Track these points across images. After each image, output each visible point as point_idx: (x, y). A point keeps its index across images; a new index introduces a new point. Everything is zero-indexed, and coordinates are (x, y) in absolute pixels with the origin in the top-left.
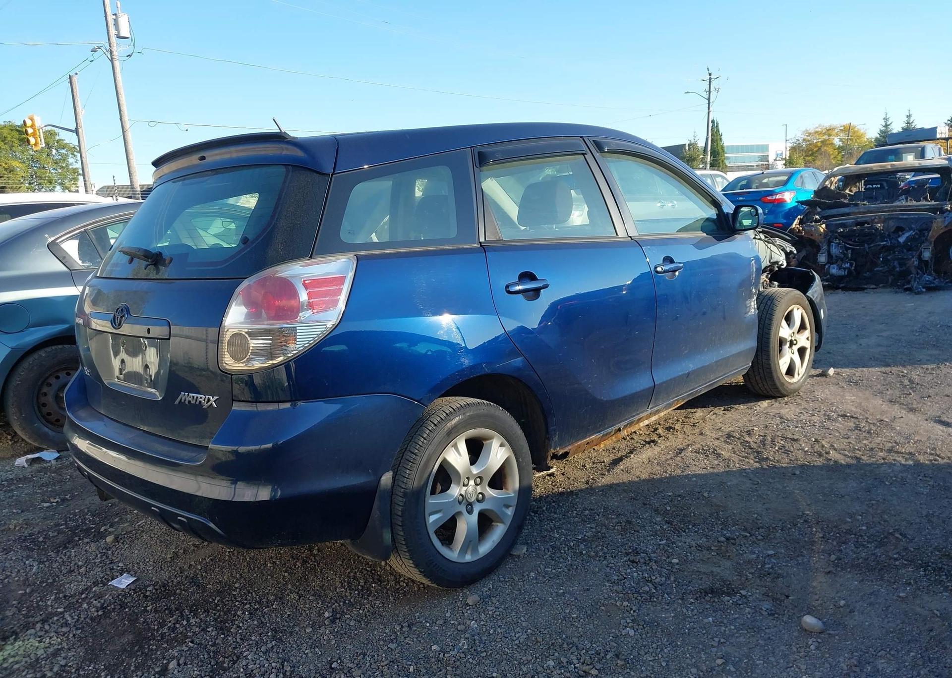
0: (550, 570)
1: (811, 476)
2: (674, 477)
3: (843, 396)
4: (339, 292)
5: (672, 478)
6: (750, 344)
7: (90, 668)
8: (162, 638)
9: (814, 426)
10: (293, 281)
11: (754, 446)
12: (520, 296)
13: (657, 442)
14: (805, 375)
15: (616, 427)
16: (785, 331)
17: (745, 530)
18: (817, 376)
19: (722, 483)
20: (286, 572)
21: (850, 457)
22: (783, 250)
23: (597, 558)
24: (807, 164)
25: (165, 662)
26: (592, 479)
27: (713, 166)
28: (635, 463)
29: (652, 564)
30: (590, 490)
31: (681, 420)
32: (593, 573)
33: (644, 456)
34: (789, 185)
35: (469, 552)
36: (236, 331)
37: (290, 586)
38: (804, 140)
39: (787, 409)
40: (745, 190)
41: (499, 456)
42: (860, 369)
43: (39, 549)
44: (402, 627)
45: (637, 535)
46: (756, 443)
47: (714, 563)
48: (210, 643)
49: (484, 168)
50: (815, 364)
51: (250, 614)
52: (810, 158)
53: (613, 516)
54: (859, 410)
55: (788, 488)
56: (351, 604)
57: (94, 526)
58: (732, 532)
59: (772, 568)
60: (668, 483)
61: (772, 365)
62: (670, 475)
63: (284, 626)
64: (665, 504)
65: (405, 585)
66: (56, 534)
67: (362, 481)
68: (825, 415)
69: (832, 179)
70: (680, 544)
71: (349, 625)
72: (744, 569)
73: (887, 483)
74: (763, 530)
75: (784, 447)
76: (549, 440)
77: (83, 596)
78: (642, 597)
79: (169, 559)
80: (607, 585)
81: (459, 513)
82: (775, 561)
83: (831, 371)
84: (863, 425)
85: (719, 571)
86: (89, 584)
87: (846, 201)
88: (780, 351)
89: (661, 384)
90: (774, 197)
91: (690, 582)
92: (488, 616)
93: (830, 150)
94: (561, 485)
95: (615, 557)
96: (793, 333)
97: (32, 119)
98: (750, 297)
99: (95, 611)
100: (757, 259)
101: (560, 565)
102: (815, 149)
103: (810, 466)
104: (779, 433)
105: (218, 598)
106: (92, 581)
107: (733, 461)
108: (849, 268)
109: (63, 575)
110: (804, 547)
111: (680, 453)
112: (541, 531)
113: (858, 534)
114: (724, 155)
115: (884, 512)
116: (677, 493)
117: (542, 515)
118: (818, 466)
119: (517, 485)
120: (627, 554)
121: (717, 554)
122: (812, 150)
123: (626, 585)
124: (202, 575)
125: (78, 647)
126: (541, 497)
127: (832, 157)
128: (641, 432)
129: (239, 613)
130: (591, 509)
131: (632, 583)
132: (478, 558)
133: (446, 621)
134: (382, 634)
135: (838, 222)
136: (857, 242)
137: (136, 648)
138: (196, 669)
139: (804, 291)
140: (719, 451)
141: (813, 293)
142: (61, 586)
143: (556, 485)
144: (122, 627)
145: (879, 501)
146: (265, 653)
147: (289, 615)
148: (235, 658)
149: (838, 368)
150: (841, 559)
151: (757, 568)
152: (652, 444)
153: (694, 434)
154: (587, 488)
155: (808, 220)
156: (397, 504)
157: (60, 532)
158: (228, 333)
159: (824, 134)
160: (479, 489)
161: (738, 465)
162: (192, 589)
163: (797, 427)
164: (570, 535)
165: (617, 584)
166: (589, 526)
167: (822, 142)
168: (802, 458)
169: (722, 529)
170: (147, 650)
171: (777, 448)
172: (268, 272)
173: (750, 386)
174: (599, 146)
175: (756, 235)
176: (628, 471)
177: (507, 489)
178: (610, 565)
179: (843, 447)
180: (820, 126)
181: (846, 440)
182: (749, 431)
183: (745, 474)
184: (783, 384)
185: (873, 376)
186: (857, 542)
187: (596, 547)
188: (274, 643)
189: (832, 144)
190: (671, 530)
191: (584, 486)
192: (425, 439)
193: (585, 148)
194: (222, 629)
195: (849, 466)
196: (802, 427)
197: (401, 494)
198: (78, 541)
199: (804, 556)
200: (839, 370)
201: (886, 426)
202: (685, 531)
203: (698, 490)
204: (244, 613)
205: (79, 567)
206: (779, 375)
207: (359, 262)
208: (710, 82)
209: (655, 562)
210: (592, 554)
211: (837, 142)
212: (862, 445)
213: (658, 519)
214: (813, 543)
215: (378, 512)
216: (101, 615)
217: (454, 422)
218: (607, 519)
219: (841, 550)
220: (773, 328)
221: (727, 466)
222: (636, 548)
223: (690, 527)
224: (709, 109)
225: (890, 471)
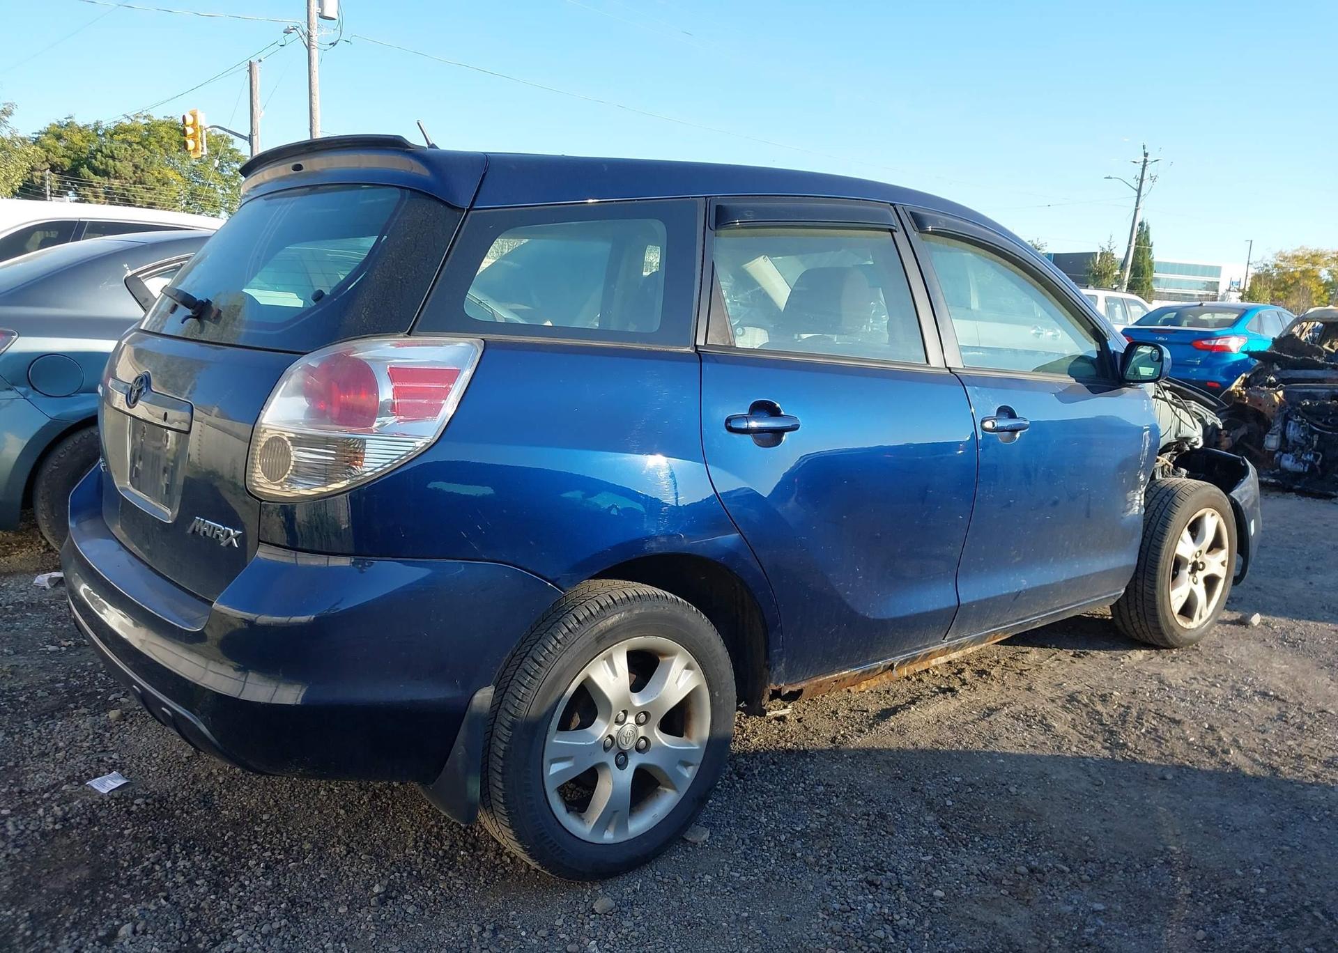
0: (738, 875)
1: (1192, 786)
2: (970, 752)
3: (1268, 662)
4: (445, 393)
5: (968, 754)
6: (1127, 559)
7: (9, 913)
8: (128, 884)
9: (1212, 703)
10: (374, 367)
11: (1107, 720)
12: (749, 438)
13: (957, 692)
14: (1212, 619)
15: (888, 662)
16: (1186, 547)
17: (1065, 860)
18: (1232, 623)
19: (1044, 775)
20: (343, 807)
21: (1262, 764)
22: (1202, 421)
23: (817, 869)
24: (1274, 301)
25: (116, 923)
26: (842, 736)
27: (1131, 288)
28: (915, 721)
29: (901, 892)
30: (835, 753)
31: (1003, 663)
32: (805, 892)
33: (931, 711)
34: (1239, 328)
35: (611, 829)
36: (275, 434)
37: (340, 833)
38: (1276, 266)
39: (1173, 669)
40: (1169, 327)
41: (681, 683)
42: (1303, 623)
43: (14, 713)
44: (484, 929)
45: (890, 839)
46: (1112, 716)
47: (1002, 909)
48: (191, 905)
49: (723, 232)
50: (1231, 603)
51: (267, 867)
52: (1281, 293)
53: (860, 802)
54: (1289, 688)
55: (1148, 801)
56: (420, 878)
57: (102, 690)
58: (1042, 860)
59: (1096, 934)
60: (960, 761)
61: (1158, 597)
62: (965, 748)
63: (308, 896)
64: (946, 796)
65: (509, 861)
66: (46, 694)
67: (442, 696)
68: (1233, 688)
69: (1305, 324)
70: (953, 866)
71: (406, 912)
72: (1048, 928)
73: (1314, 818)
74: (1094, 865)
75: (1156, 730)
76: (769, 669)
77: (46, 795)
78: (870, 947)
79: (184, 760)
80: (821, 916)
81: (604, 765)
82: (1103, 924)
83: (1256, 619)
84: (1292, 714)
85: (1005, 924)
86: (61, 779)
87: (1321, 361)
88: (1174, 577)
89: (970, 605)
90: (1213, 342)
91: (953, 935)
92: (620, 936)
93: (1313, 286)
94: (792, 737)
95: (845, 870)
96: (1200, 552)
97: (194, 116)
98: (1135, 485)
99: (51, 822)
100: (1154, 430)
101: (756, 871)
102: (1290, 282)
103: (1192, 769)
104: (1152, 707)
105: (230, 833)
106: (66, 775)
107: (1069, 741)
108: (1311, 464)
109: (32, 758)
110: (1156, 906)
111: (989, 715)
112: (741, 808)
113: (1251, 900)
114: (1151, 275)
115: (1300, 868)
116: (969, 780)
117: (749, 782)
118: (1206, 771)
119: (706, 733)
120: (866, 869)
121: (1010, 893)
122: (1285, 282)
123: (850, 921)
124: (221, 792)
125: (5, 876)
126: (757, 751)
127: (1314, 295)
128: (937, 672)
129: (251, 863)
130: (828, 785)
131: (860, 920)
132: (626, 839)
133: (552, 932)
134: (449, 936)
135: (1304, 390)
136: (1329, 424)
137: (86, 892)
138: (156, 944)
139: (1227, 489)
140: (1050, 721)
141: (1242, 493)
142: (23, 774)
143: (784, 736)
144: (80, 855)
145: (1295, 847)
146: (264, 936)
147: (322, 880)
148: (218, 937)
149: (1267, 614)
150: (1213, 939)
151: (1071, 930)
152: (949, 694)
153: (1017, 688)
154: (831, 750)
155: (1257, 382)
156: (500, 739)
157: (53, 692)
158: (265, 435)
159: (1307, 261)
160: (641, 731)
161: (1075, 749)
162: (199, 812)
163: (1183, 700)
164: (783, 823)
165: (837, 918)
166: (818, 811)
167: (1302, 272)
168: (1181, 753)
169: (1026, 852)
170: (99, 898)
171: (1143, 731)
172: (340, 348)
173: (1119, 624)
174: (919, 222)
175: (1158, 392)
176: (901, 733)
177: (689, 736)
178: (834, 883)
179: (1253, 745)
180: (1302, 248)
181: (1261, 736)
182: (1105, 695)
183: (1082, 766)
184: (1172, 629)
185: (1322, 636)
186: (1246, 913)
187: (820, 849)
188: (283, 922)
189: (1317, 277)
190: (945, 841)
191: (827, 745)
192: (558, 641)
193: (895, 221)
194: (217, 885)
195: (1256, 779)
196: (1192, 703)
197: (507, 724)
198: (73, 709)
199: (1153, 923)
200: (1269, 619)
201: (1330, 721)
202: (966, 846)
203: (1001, 779)
204: (258, 864)
205: (58, 750)
206: (1168, 614)
207: (486, 351)
208: (1144, 166)
209: (906, 891)
210: (811, 859)
211: (1324, 274)
212: (1285, 748)
213: (929, 818)
214: (1172, 902)
215: (462, 747)
216: (58, 830)
217: (610, 621)
218: (850, 804)
219: (1216, 924)
220: (1167, 541)
221: (1058, 748)
222: (882, 861)
223: (976, 839)
224: (1137, 205)
225: (1322, 798)
